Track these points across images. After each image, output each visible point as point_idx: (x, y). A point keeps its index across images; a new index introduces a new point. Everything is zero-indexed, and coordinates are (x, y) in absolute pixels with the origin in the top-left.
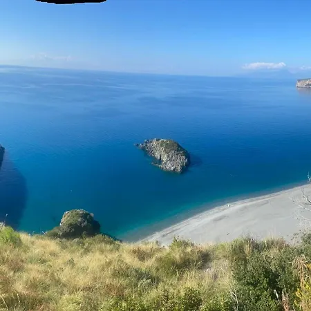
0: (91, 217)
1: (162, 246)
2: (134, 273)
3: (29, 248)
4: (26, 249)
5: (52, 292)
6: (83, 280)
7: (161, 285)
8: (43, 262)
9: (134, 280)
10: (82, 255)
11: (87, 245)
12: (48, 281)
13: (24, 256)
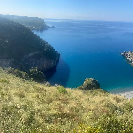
0: (96, 81)
1: (127, 98)
2: (114, 106)
3: (70, 94)
4: (69, 95)
5: (80, 112)
6: (92, 107)
7: (124, 114)
8: (76, 99)
9: (113, 109)
10: (92, 97)
11: (94, 92)
12: (78, 108)
13: (68, 97)
